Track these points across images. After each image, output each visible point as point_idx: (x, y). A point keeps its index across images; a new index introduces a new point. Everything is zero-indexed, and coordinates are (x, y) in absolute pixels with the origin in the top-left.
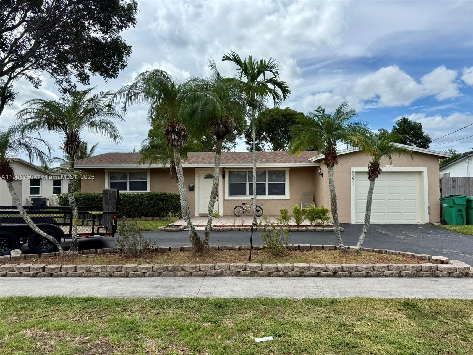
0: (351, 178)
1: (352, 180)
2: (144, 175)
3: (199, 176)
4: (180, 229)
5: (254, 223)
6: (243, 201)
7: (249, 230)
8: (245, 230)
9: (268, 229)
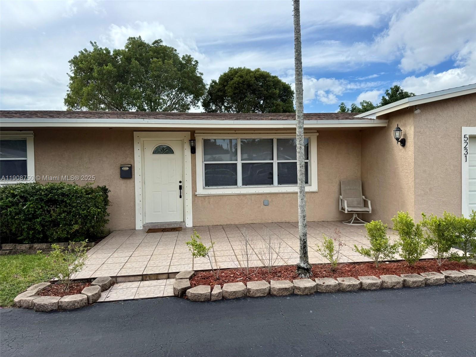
0: (463, 149)
1: (464, 152)
2: (21, 146)
3: (143, 149)
4: (84, 301)
5: (302, 265)
6: (232, 196)
7: (296, 292)
8: (286, 293)
9: (350, 285)
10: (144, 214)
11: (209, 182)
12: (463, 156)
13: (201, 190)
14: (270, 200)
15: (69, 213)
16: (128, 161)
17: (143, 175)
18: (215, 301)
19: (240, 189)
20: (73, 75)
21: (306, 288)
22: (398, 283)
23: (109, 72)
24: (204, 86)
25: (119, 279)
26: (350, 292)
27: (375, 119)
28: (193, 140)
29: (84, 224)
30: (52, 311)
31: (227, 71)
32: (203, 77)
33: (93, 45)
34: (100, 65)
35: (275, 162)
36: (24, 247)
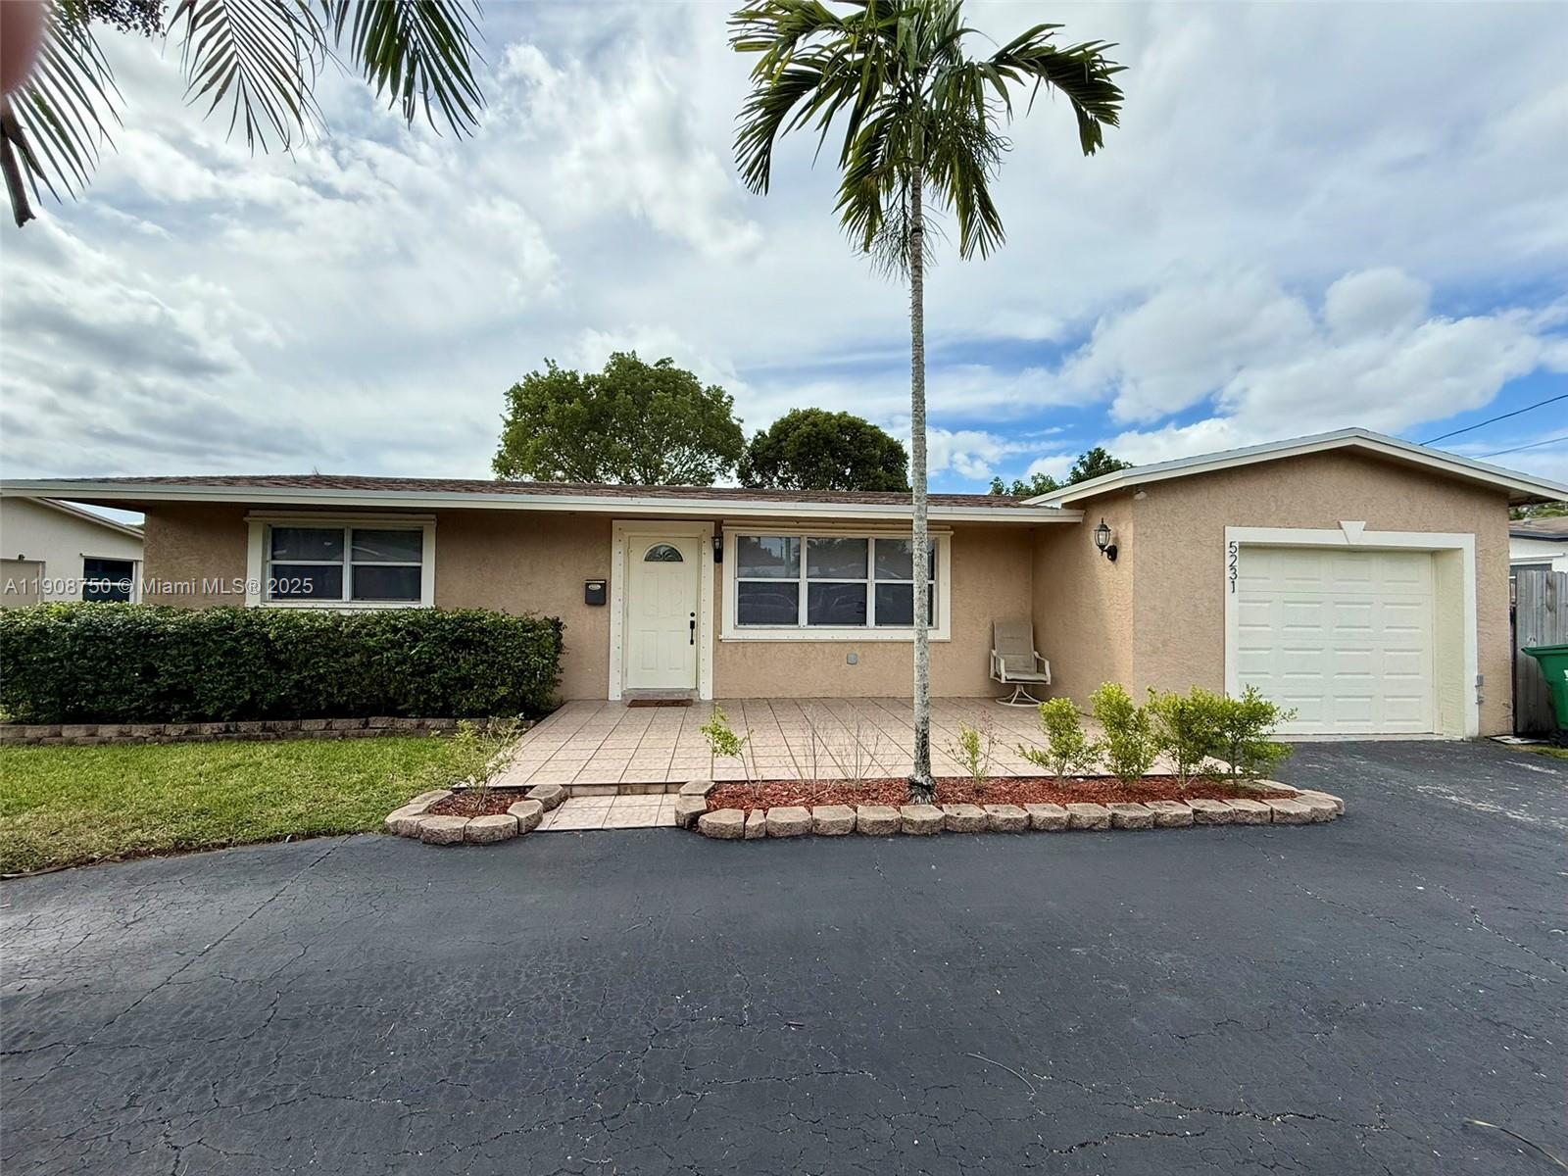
0: (1227, 568)
1: (1229, 573)
2: (412, 541)
3: (628, 553)
4: (511, 827)
5: (919, 779)
6: (788, 645)
7: (906, 828)
8: (885, 831)
9: (1008, 821)
10: (625, 673)
11: (745, 618)
12: (1228, 583)
13: (731, 631)
14: (859, 654)
15: (491, 665)
16: (600, 573)
17: (625, 600)
18: (751, 840)
19: (804, 632)
20: (510, 418)
21: (924, 822)
22: (1103, 819)
23: (575, 414)
24: (742, 441)
25: (576, 791)
26: (1009, 832)
27: (1060, 507)
28: (718, 537)
29: (517, 685)
30: (453, 844)
31: (786, 414)
32: (742, 426)
33: (549, 365)
34: (560, 400)
35: (871, 583)
36: (409, 723)
